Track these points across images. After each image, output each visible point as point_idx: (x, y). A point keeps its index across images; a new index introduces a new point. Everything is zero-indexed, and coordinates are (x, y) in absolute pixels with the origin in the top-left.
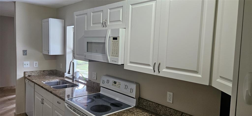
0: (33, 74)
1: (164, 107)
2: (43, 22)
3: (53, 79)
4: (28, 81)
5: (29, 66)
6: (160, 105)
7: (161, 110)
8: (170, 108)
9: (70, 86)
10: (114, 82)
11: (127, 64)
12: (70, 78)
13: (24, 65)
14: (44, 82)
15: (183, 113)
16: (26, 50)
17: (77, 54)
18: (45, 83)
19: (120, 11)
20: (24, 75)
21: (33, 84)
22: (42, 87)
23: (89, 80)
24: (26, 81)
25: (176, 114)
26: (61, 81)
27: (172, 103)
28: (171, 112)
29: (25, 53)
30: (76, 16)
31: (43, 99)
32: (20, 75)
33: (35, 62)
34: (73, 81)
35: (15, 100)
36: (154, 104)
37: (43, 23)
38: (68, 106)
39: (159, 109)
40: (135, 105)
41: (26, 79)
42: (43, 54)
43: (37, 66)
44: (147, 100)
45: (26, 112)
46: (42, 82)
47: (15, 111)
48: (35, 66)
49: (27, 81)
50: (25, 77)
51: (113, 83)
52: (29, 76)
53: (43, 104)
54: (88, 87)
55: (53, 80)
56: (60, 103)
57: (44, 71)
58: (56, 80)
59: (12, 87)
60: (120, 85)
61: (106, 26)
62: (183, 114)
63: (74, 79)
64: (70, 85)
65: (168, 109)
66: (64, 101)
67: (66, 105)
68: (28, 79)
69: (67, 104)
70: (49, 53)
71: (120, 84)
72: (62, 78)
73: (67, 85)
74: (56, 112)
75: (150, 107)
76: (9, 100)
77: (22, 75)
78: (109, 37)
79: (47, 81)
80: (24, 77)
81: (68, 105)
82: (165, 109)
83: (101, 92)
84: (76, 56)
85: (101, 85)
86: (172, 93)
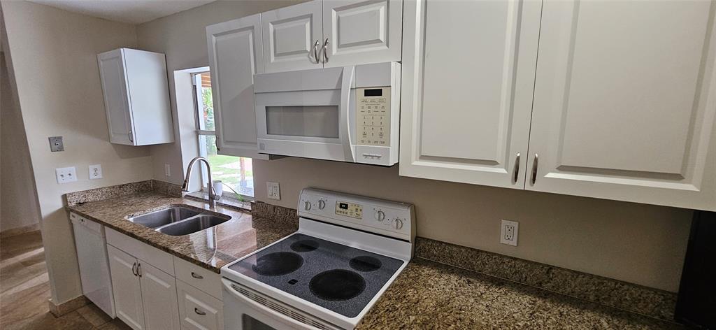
0: (91, 198)
1: (494, 257)
2: (102, 60)
3: (153, 205)
4: (82, 218)
5: (74, 178)
6: (482, 251)
7: (484, 264)
8: (511, 258)
9: (207, 219)
10: (341, 204)
11: (410, 163)
12: (197, 198)
13: (59, 177)
14: (130, 219)
15: (551, 268)
16: (60, 138)
17: (227, 142)
18: (134, 220)
19: (377, 13)
20: (64, 203)
21: (99, 225)
22: (132, 235)
23: (258, 202)
24: (71, 218)
25: (531, 270)
26: (177, 210)
27: (515, 245)
28: (517, 266)
29: (56, 144)
30: (214, 38)
31: (139, 265)
32: (50, 203)
33: (91, 167)
34: (212, 206)
35: (45, 262)
36: (463, 250)
37: (102, 63)
38: (233, 287)
39: (480, 262)
40: (409, 257)
41: (72, 213)
42: (112, 144)
43: (101, 177)
44: (441, 243)
45: (85, 293)
46: (126, 217)
47: (49, 295)
48: (92, 177)
49: (76, 219)
50: (67, 210)
51: (339, 209)
52: (80, 203)
53: (140, 276)
54: (257, 218)
55: (155, 209)
56: (201, 277)
57: (121, 187)
58: (164, 207)
59: (26, 228)
60: (359, 212)
61: (327, 59)
62: (553, 271)
63: (213, 202)
64: (207, 217)
65: (506, 260)
66: (219, 273)
67: (228, 284)
68: (78, 213)
69: (230, 283)
70: (132, 141)
71: (361, 210)
72: (176, 201)
73: (198, 218)
74: (188, 297)
75: (452, 257)
76: (25, 264)
77: (59, 204)
78: (351, 89)
79: (138, 215)
80: (66, 208)
81: (234, 283)
82: (499, 262)
83: (300, 231)
84: (223, 145)
85: (301, 211)
86: (517, 223)
